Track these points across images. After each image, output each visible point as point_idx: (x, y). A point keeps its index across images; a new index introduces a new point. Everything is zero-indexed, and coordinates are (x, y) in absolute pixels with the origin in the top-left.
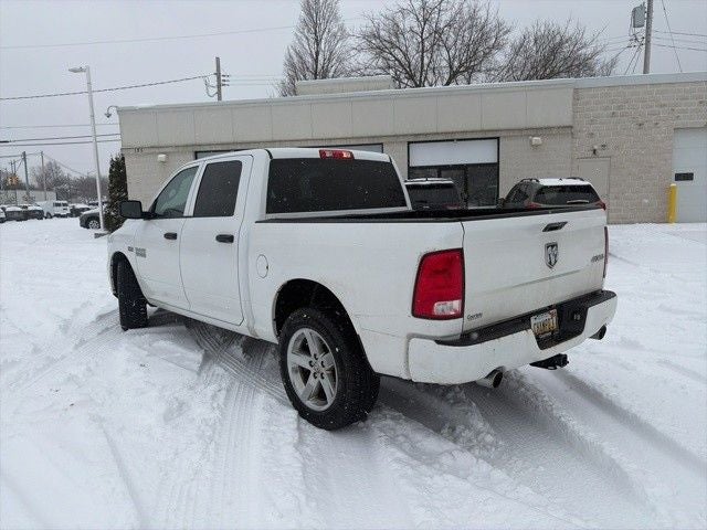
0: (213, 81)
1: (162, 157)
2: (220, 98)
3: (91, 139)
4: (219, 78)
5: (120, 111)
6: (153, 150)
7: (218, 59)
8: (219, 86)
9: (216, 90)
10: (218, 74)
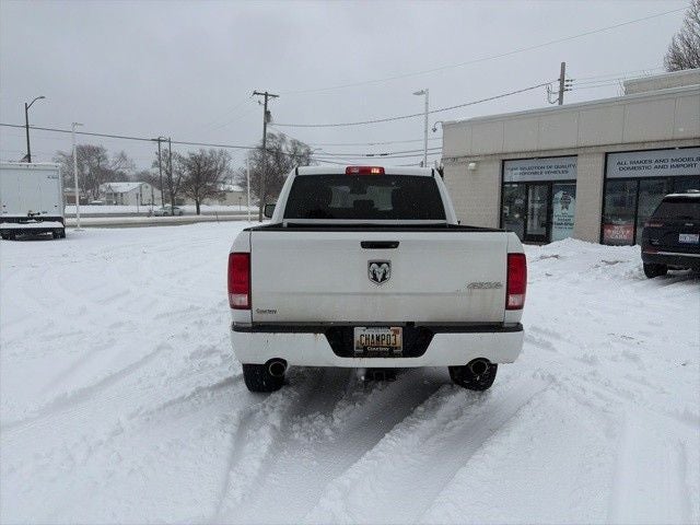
0: (556, 87)
1: (472, 165)
2: (561, 103)
3: (423, 152)
4: (562, 84)
5: (445, 126)
6: (465, 160)
7: (563, 65)
8: (561, 92)
9: (558, 96)
10: (562, 80)
